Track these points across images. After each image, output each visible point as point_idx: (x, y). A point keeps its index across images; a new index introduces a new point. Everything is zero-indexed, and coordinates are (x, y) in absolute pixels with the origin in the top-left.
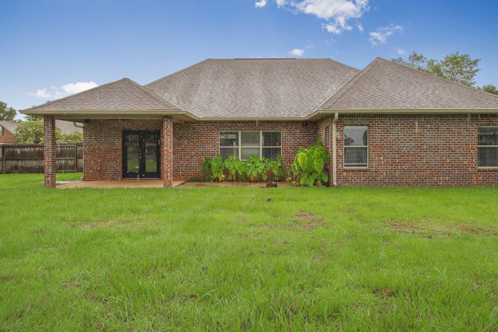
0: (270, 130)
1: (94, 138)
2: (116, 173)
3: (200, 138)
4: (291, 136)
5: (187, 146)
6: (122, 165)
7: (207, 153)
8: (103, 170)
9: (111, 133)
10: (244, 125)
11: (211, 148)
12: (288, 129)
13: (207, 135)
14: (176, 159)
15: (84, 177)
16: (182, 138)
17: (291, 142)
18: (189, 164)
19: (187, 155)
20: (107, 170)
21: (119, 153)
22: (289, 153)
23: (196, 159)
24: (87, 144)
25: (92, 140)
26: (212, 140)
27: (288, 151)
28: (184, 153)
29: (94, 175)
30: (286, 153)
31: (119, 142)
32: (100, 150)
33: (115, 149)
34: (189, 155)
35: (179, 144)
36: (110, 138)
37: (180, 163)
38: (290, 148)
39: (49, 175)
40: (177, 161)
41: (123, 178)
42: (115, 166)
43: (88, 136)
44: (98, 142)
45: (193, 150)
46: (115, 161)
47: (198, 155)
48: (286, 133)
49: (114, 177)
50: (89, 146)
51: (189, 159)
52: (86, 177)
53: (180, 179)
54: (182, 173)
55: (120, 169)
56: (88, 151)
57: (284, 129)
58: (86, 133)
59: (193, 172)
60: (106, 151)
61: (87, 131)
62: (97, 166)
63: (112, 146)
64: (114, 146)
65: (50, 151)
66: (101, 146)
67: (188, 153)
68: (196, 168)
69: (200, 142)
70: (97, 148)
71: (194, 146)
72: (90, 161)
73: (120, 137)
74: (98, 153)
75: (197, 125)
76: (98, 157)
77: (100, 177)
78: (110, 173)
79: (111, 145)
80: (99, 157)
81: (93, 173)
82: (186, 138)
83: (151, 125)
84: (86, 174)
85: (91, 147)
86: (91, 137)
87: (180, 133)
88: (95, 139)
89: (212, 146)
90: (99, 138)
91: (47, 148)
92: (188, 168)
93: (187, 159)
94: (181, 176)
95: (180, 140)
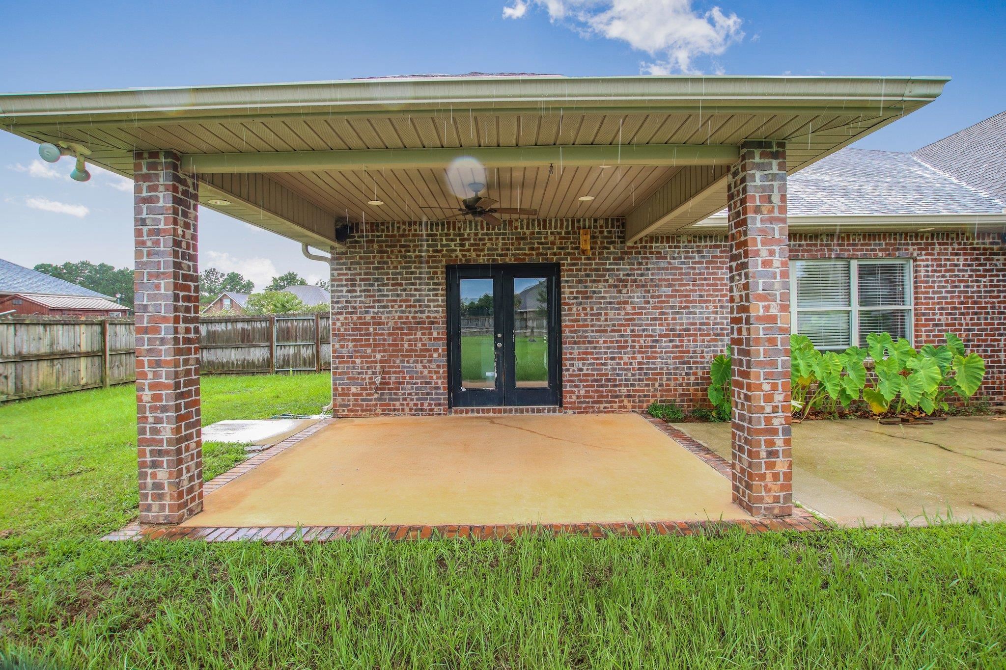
0: (881, 258)
1: (363, 288)
2: (428, 394)
3: (680, 285)
4: (943, 276)
5: (640, 308)
6: (446, 369)
7: (700, 329)
8: (389, 383)
9: (412, 273)
10: (807, 245)
11: (714, 312)
12: (932, 254)
13: (700, 274)
14: (609, 348)
15: (335, 405)
16: (626, 286)
17: (941, 292)
18: (648, 363)
19: (641, 336)
20: (403, 383)
21: (438, 333)
22: (937, 325)
23: (668, 347)
24: (342, 308)
25: (356, 297)
26: (714, 290)
27: (933, 320)
28: (632, 331)
29: (362, 400)
30: (928, 325)
31: (437, 301)
32: (379, 324)
33: (424, 323)
34: (646, 336)
35: (618, 303)
36: (411, 290)
37: (621, 358)
38: (939, 309)
39: (160, 453)
40: (611, 353)
41: (450, 407)
42: (426, 372)
43: (346, 285)
44: (374, 302)
45: (661, 319)
46: (425, 356)
47: (674, 335)
48: (927, 266)
49: (422, 404)
50: (347, 313)
51: (646, 347)
52: (341, 406)
53: (620, 407)
54: (628, 391)
55: (441, 382)
56: (345, 330)
57: (921, 254)
58: (339, 274)
59: (661, 385)
60: (398, 329)
61: (341, 269)
62: (374, 373)
63: (416, 312)
64: (422, 312)
65: (165, 331)
66: (383, 313)
67: (644, 330)
68: (670, 374)
69: (680, 296)
70: (373, 318)
71: (662, 308)
72: (351, 357)
73: (439, 284)
74: (375, 334)
75: (670, 247)
76: (375, 345)
77: (381, 405)
78: (410, 394)
79: (413, 310)
80: (379, 345)
81: (361, 395)
82: (637, 286)
83: (532, 249)
84: (339, 399)
85: (355, 317)
86: (352, 285)
87: (618, 270)
88: (364, 291)
89: (716, 307)
90: (376, 288)
91: (151, 319)
92: (646, 374)
93: (641, 347)
94: (626, 400)
95: (620, 292)
